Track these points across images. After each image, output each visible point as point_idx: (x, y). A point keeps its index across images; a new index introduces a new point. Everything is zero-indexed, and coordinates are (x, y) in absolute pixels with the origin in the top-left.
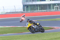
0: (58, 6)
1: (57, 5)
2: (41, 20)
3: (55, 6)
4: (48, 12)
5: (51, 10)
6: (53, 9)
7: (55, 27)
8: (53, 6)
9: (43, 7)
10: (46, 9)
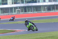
0: (20, 9)
1: (18, 8)
2: (3, 23)
3: (17, 10)
4: (10, 15)
5: (13, 13)
6: (15, 12)
7: (17, 30)
8: (14, 9)
9: (5, 10)
10: (8, 12)
